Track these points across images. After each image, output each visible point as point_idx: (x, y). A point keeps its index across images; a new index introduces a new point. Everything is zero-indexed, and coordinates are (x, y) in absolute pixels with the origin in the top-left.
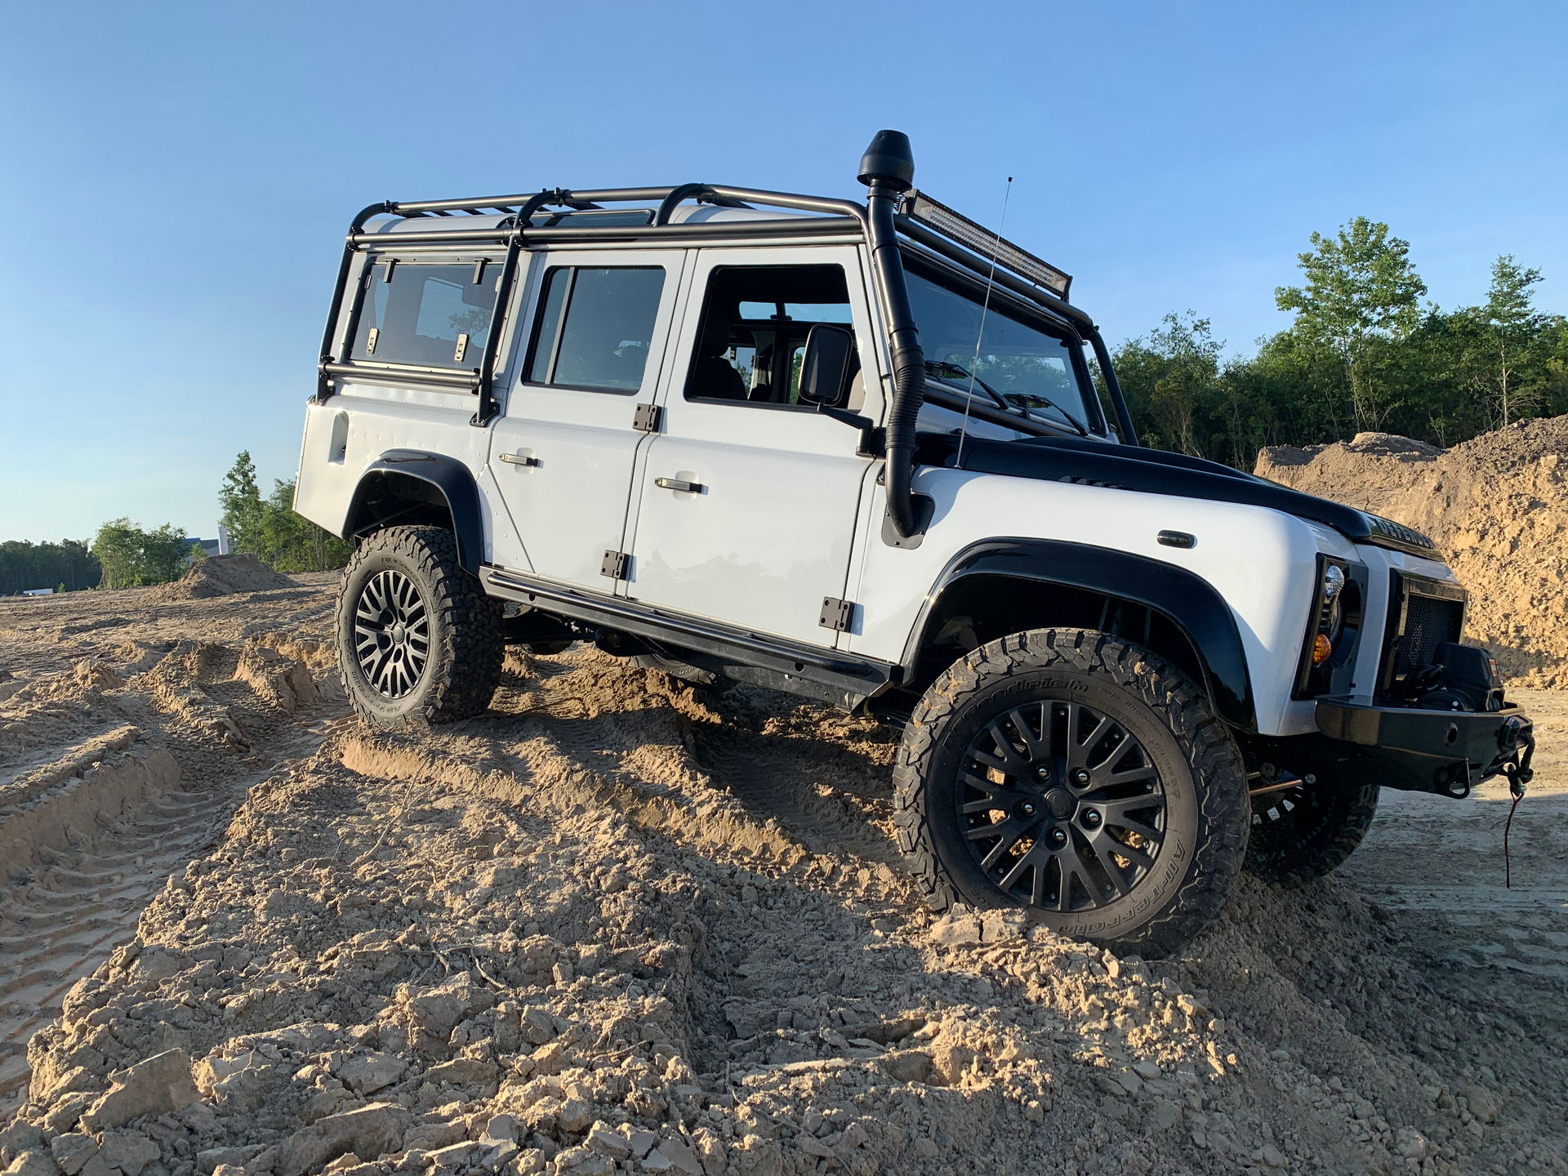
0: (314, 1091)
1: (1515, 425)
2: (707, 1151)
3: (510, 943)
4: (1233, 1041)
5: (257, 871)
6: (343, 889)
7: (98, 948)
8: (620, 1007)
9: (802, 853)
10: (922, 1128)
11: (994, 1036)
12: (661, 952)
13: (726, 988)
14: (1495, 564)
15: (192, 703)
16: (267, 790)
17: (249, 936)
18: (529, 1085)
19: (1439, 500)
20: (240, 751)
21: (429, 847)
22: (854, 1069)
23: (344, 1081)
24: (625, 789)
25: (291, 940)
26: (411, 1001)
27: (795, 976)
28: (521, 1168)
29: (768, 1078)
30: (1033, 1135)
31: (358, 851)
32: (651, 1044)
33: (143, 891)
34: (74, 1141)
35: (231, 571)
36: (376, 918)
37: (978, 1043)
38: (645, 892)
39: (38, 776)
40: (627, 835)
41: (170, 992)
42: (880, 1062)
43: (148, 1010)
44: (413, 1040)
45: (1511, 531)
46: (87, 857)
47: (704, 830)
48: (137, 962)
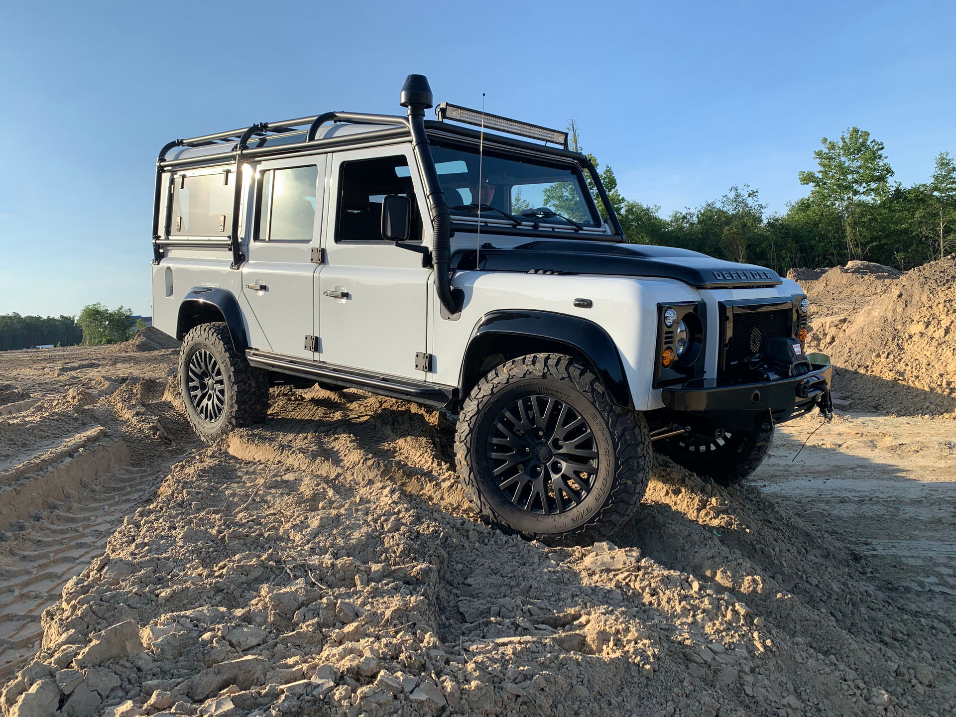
0: (212, 648)
1: (949, 257)
2: (449, 690)
3: (329, 562)
4: (770, 632)
5: (177, 515)
6: (229, 527)
7: (82, 559)
8: (396, 602)
10: (579, 680)
11: (623, 625)
12: (421, 569)
13: (459, 592)
14: (935, 343)
15: (137, 414)
16: (183, 467)
17: (173, 554)
18: (341, 647)
19: (900, 303)
20: (166, 443)
21: (280, 503)
22: (538, 643)
23: (230, 642)
24: (398, 470)
25: (198, 557)
26: (270, 595)
27: (501, 586)
28: (336, 697)
29: (485, 647)
30: (647, 686)
31: (237, 505)
32: (415, 624)
33: (109, 526)
34: (70, 674)
35: (160, 336)
36: (249, 545)
37: (613, 629)
38: (411, 532)
39: (46, 456)
40: (399, 498)
41: (126, 586)
42: (553, 639)
43: (113, 597)
44: (271, 619)
45: (945, 323)
46: (75, 505)
48: (106, 568)
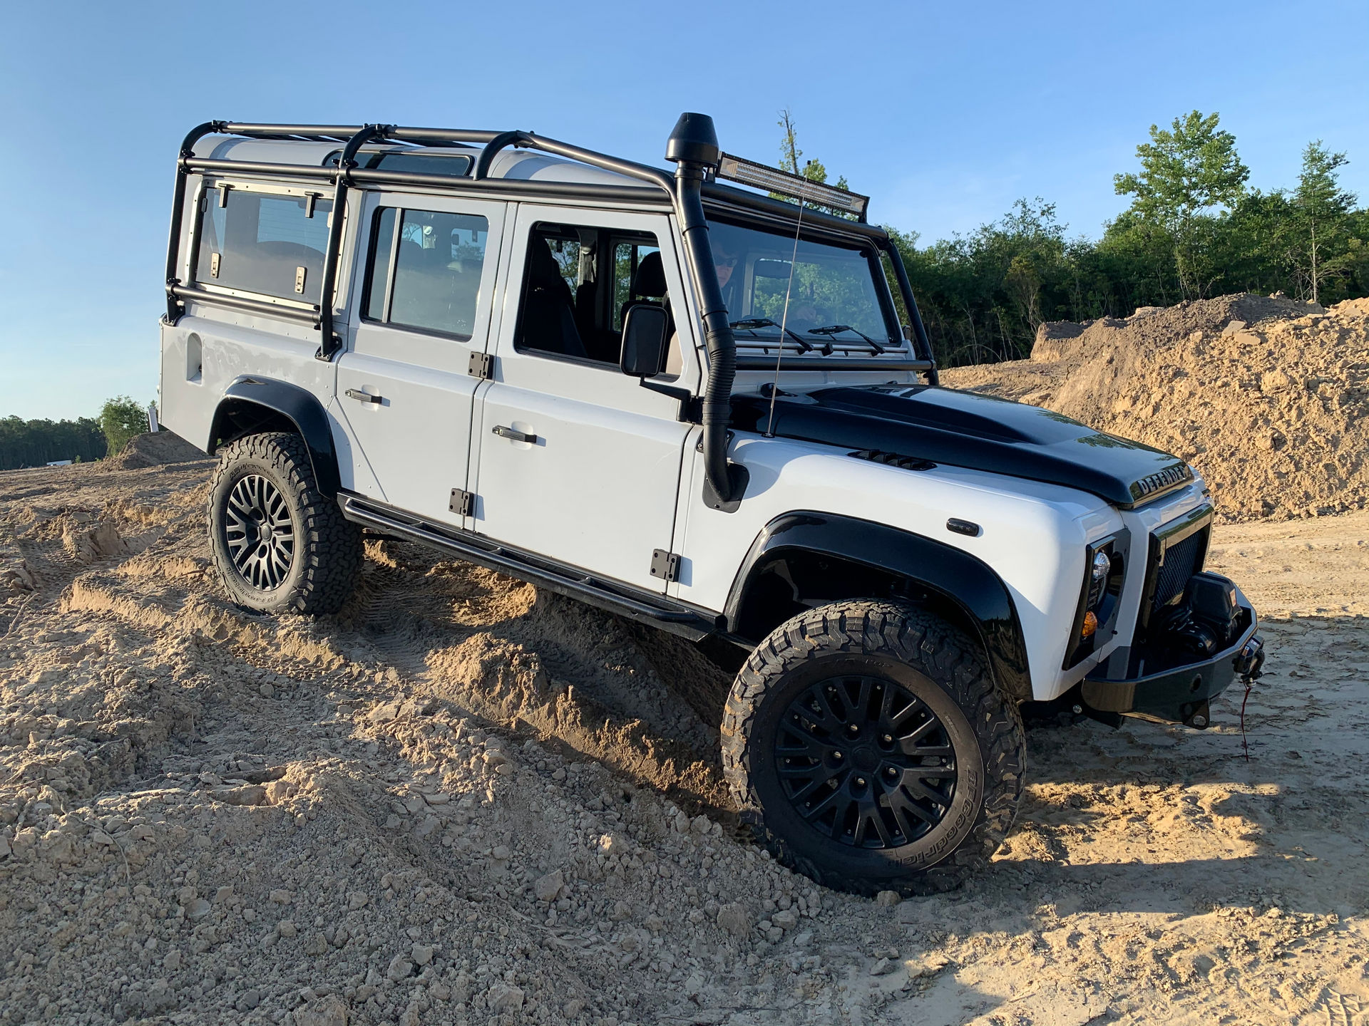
1: (1179, 306)
9: (342, 661)
19: (1109, 370)
35: (161, 446)
45: (1155, 398)
47: (281, 646)
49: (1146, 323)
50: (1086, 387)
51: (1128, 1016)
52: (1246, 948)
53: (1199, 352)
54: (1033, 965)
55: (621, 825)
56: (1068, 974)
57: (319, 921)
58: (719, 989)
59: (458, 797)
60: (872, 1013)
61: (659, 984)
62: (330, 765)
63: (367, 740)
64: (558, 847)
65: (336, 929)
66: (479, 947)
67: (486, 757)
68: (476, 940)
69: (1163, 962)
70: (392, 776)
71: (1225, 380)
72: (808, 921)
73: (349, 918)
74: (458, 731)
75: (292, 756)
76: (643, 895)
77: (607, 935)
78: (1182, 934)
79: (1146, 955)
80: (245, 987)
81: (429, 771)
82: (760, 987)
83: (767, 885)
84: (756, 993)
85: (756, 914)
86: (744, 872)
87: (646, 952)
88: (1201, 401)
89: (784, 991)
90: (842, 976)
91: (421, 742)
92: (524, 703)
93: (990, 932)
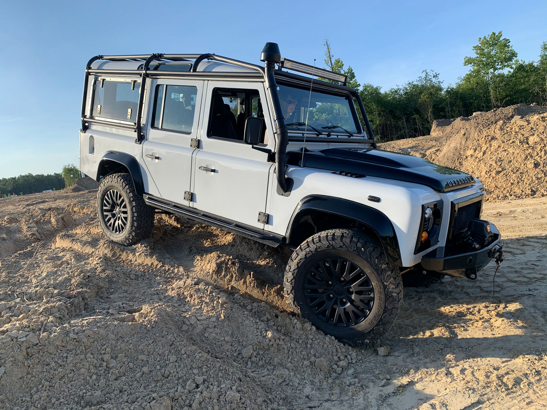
1: (492, 111)
2: (41, 337)
9: (161, 265)
19: (464, 138)
20: (37, 242)
29: (77, 321)
32: (53, 314)
35: (86, 183)
45: (484, 149)
47: (137, 259)
49: (479, 118)
50: (455, 146)
51: (488, 402)
52: (536, 373)
53: (501, 129)
54: (446, 382)
55: (275, 327)
56: (461, 385)
57: (158, 367)
58: (318, 393)
59: (210, 317)
60: (380, 402)
61: (293, 391)
62: (159, 306)
63: (173, 295)
64: (250, 336)
65: (165, 371)
66: (221, 377)
67: (220, 301)
68: (220, 374)
69: (501, 380)
70: (184, 309)
71: (513, 140)
72: (352, 365)
73: (170, 366)
74: (209, 291)
75: (144, 302)
76: (285, 355)
77: (272, 371)
78: (508, 368)
79: (493, 377)
80: (131, 394)
81: (198, 307)
82: (334, 392)
83: (335, 350)
84: (333, 394)
85: (331, 362)
86: (325, 346)
87: (287, 378)
88: (503, 149)
89: (344, 393)
90: (367, 387)
91: (194, 296)
92: (234, 279)
93: (427, 368)
